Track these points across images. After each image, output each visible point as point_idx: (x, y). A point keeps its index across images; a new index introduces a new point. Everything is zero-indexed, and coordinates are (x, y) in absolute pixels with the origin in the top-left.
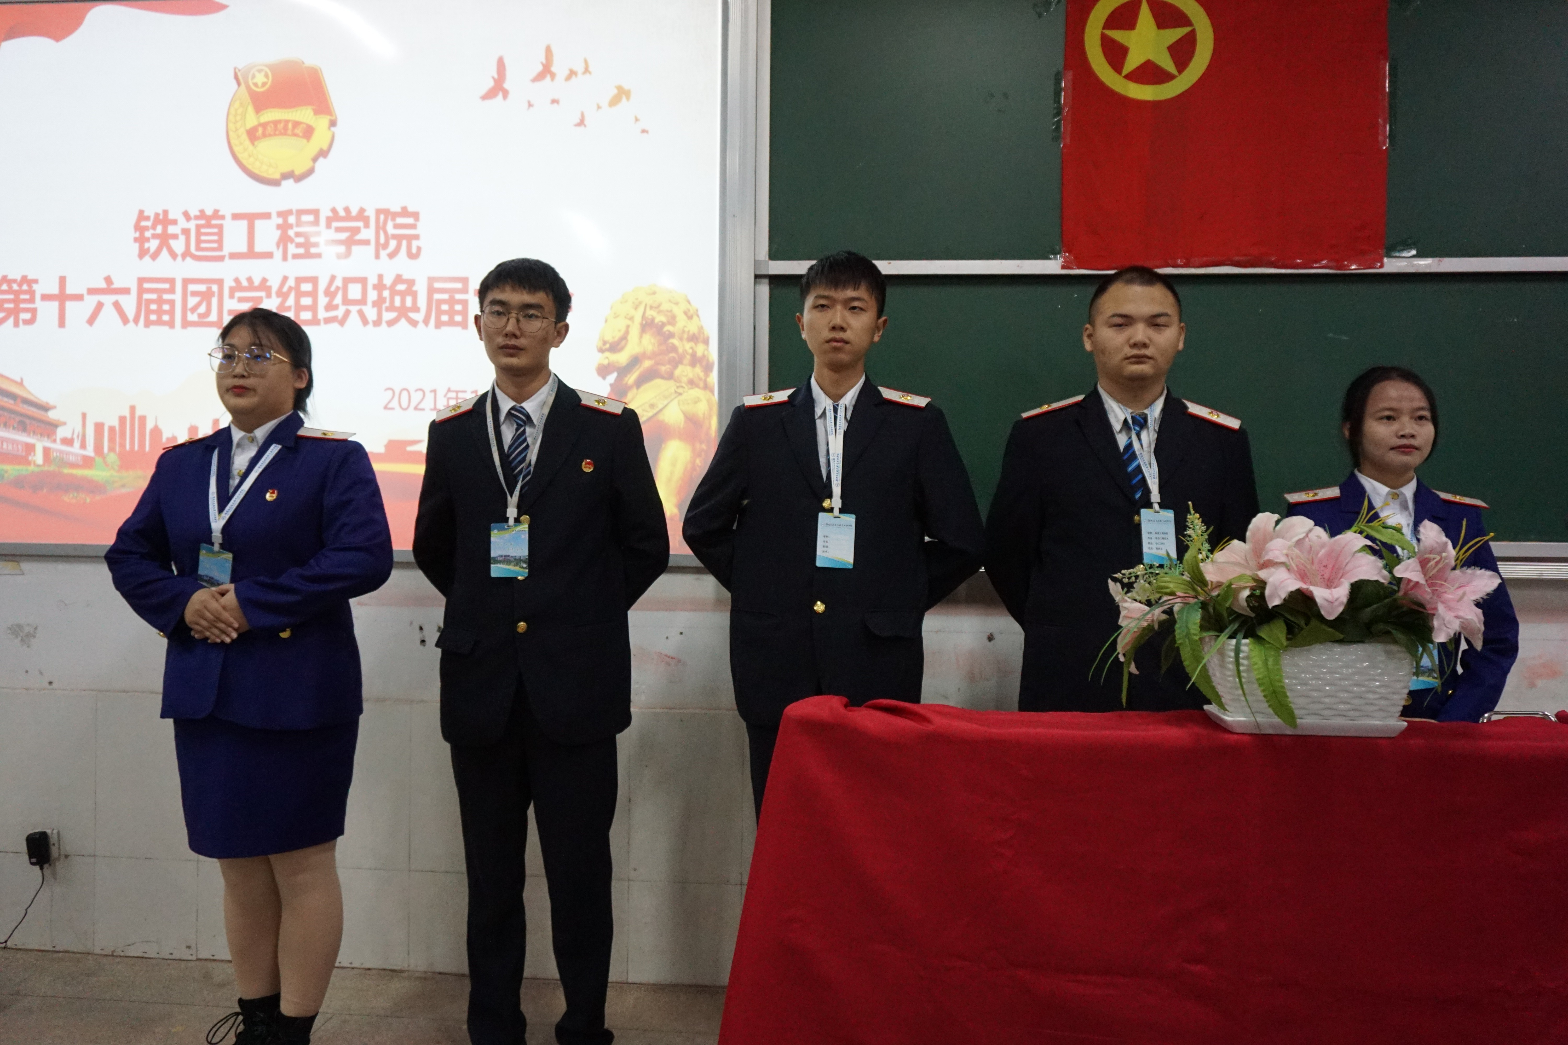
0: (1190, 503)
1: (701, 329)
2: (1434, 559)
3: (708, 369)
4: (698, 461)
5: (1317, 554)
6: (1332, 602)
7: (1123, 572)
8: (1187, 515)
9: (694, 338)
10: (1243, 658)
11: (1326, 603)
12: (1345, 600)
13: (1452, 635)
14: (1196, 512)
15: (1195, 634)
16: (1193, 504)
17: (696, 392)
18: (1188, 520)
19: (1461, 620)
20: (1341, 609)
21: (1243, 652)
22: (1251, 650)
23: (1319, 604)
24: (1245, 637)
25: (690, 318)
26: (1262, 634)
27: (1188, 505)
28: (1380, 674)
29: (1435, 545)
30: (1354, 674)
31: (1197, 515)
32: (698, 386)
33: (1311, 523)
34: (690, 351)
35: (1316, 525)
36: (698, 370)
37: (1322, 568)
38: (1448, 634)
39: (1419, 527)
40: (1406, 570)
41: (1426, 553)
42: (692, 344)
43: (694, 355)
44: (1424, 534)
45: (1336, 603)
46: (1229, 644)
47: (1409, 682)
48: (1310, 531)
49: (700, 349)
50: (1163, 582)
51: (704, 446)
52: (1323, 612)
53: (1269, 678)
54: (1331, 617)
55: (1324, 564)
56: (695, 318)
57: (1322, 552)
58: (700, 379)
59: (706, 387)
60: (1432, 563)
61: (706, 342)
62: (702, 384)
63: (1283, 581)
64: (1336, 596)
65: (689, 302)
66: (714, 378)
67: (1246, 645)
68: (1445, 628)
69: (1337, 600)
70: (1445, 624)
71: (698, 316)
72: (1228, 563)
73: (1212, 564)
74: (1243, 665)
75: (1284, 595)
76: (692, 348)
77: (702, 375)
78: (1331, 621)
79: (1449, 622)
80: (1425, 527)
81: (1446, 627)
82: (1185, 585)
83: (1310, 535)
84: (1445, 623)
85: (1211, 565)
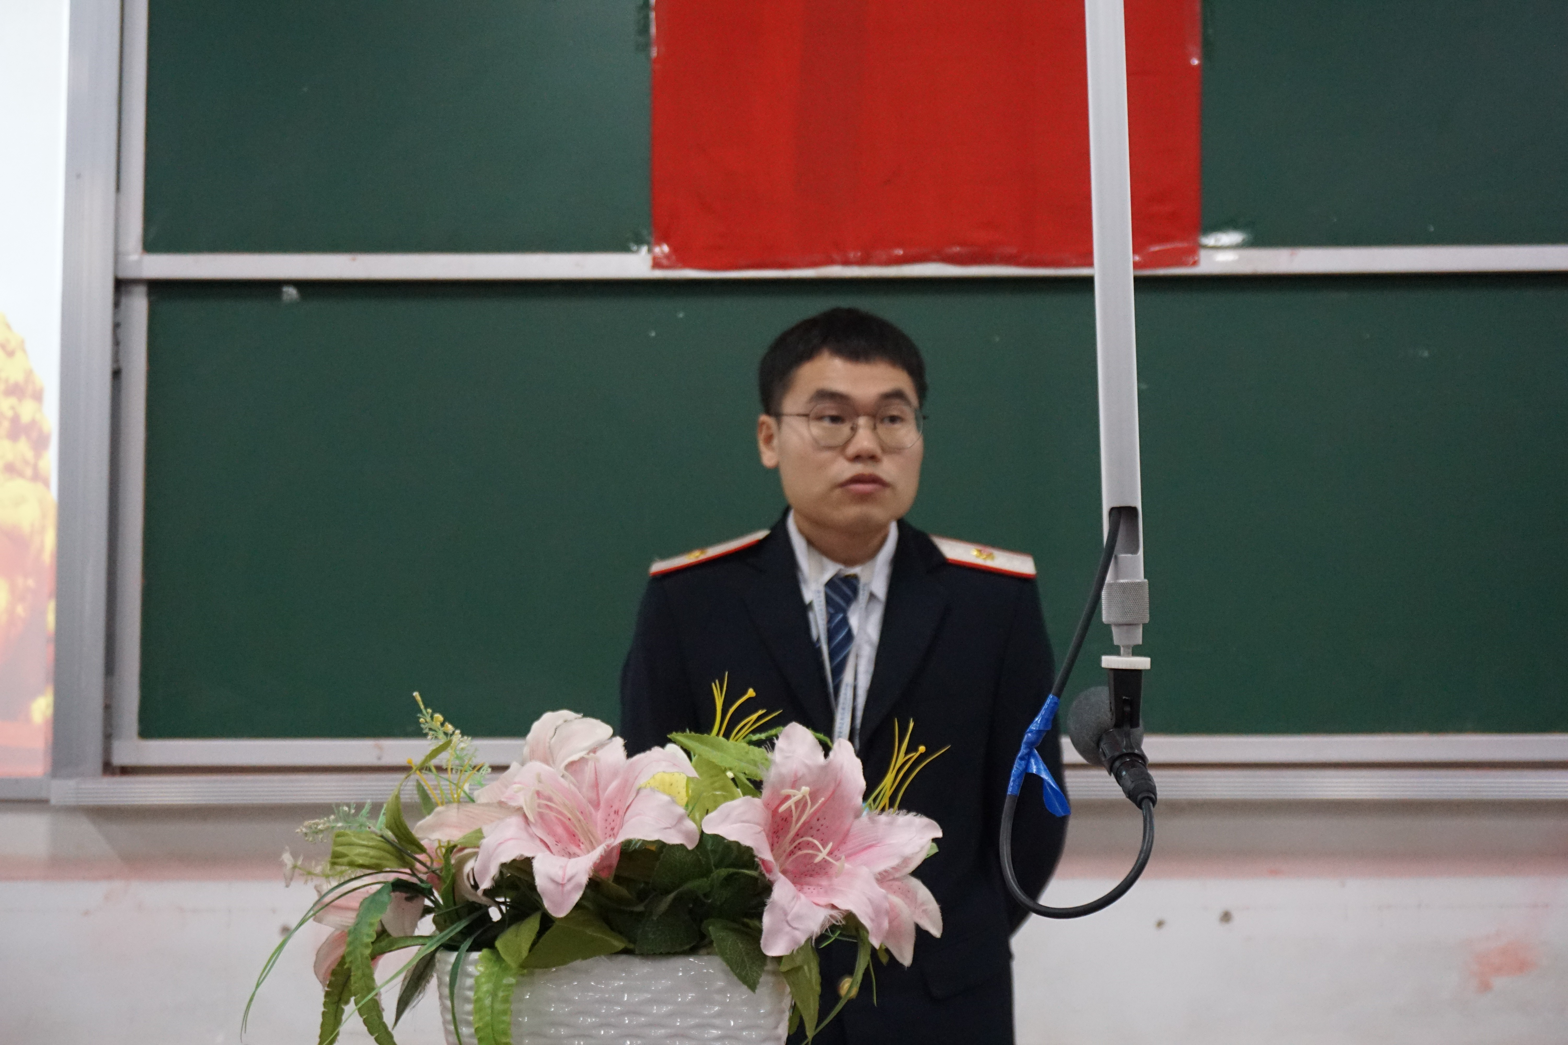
0: (416, 694)
1: (29, 374)
2: (794, 796)
3: (40, 444)
4: (20, 610)
5: (606, 789)
6: (563, 885)
7: (307, 823)
8: (419, 718)
9: (16, 391)
10: (470, 988)
11: (551, 886)
12: (584, 880)
13: (803, 941)
14: (434, 711)
15: (367, 946)
16: (421, 695)
17: (19, 486)
18: (422, 726)
19: (834, 913)
20: (577, 897)
21: (470, 975)
22: (482, 974)
23: (539, 889)
24: (472, 949)
25: (11, 354)
26: (498, 944)
27: (414, 698)
28: (719, 1015)
29: (802, 771)
30: (671, 1015)
31: (439, 717)
32: (21, 475)
33: (608, 730)
34: (10, 414)
35: (614, 735)
36: (23, 447)
37: (613, 816)
38: (794, 940)
39: (777, 738)
40: (726, 817)
41: (783, 787)
42: (12, 401)
43: (15, 420)
44: (782, 750)
45: (569, 887)
46: (446, 963)
47: (776, 1027)
48: (601, 745)
49: (27, 410)
50: (342, 845)
51: (31, 582)
52: (546, 904)
53: (493, 1030)
54: (561, 914)
55: (615, 808)
56: (19, 355)
57: (614, 784)
58: (26, 462)
59: (37, 477)
60: (790, 803)
61: (38, 396)
62: (29, 472)
63: (500, 844)
64: (569, 872)
65: (8, 327)
66: (50, 461)
67: (475, 963)
68: (788, 929)
69: (569, 880)
70: (787, 922)
71: (24, 351)
72: (488, 805)
73: (458, 808)
74: (467, 1000)
75: (494, 871)
76: (13, 408)
77: (29, 455)
78: (561, 919)
79: (799, 917)
80: (788, 737)
81: (790, 926)
82: (380, 849)
83: (599, 753)
84: (789, 918)
85: (456, 810)
